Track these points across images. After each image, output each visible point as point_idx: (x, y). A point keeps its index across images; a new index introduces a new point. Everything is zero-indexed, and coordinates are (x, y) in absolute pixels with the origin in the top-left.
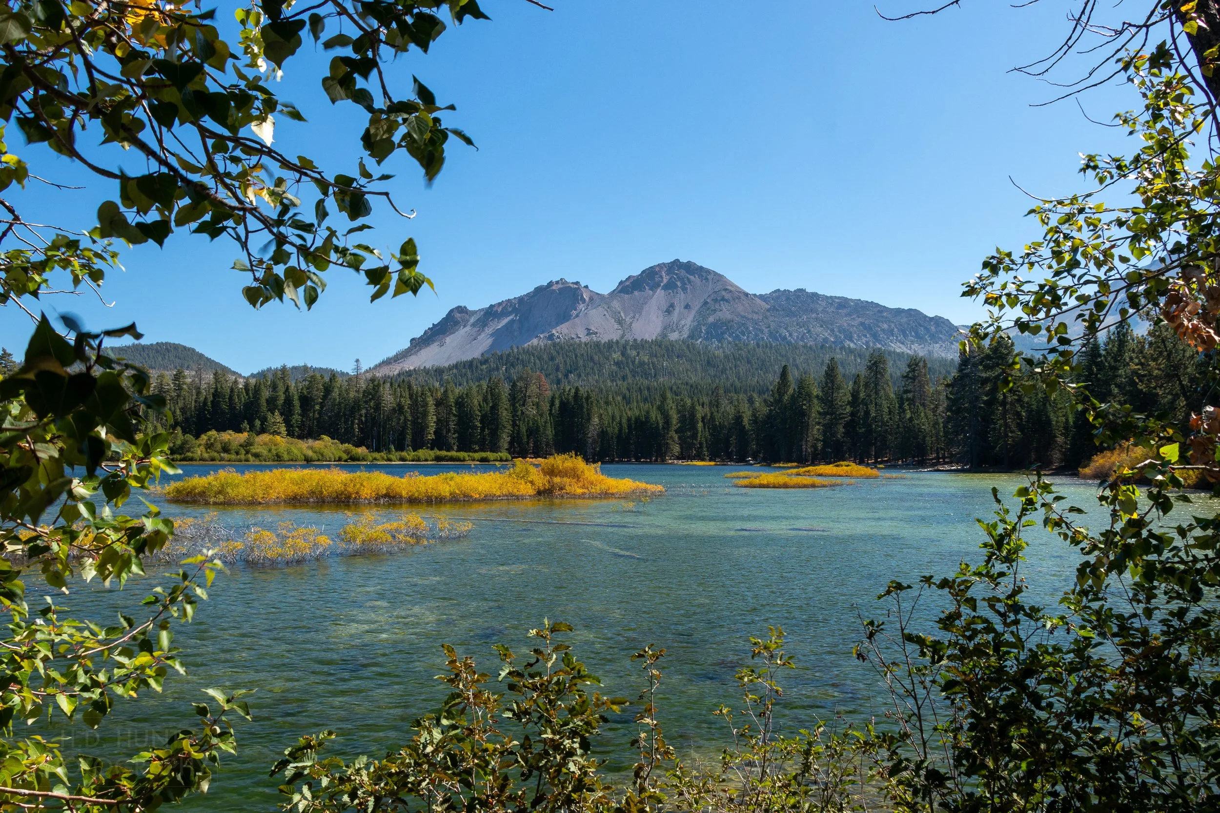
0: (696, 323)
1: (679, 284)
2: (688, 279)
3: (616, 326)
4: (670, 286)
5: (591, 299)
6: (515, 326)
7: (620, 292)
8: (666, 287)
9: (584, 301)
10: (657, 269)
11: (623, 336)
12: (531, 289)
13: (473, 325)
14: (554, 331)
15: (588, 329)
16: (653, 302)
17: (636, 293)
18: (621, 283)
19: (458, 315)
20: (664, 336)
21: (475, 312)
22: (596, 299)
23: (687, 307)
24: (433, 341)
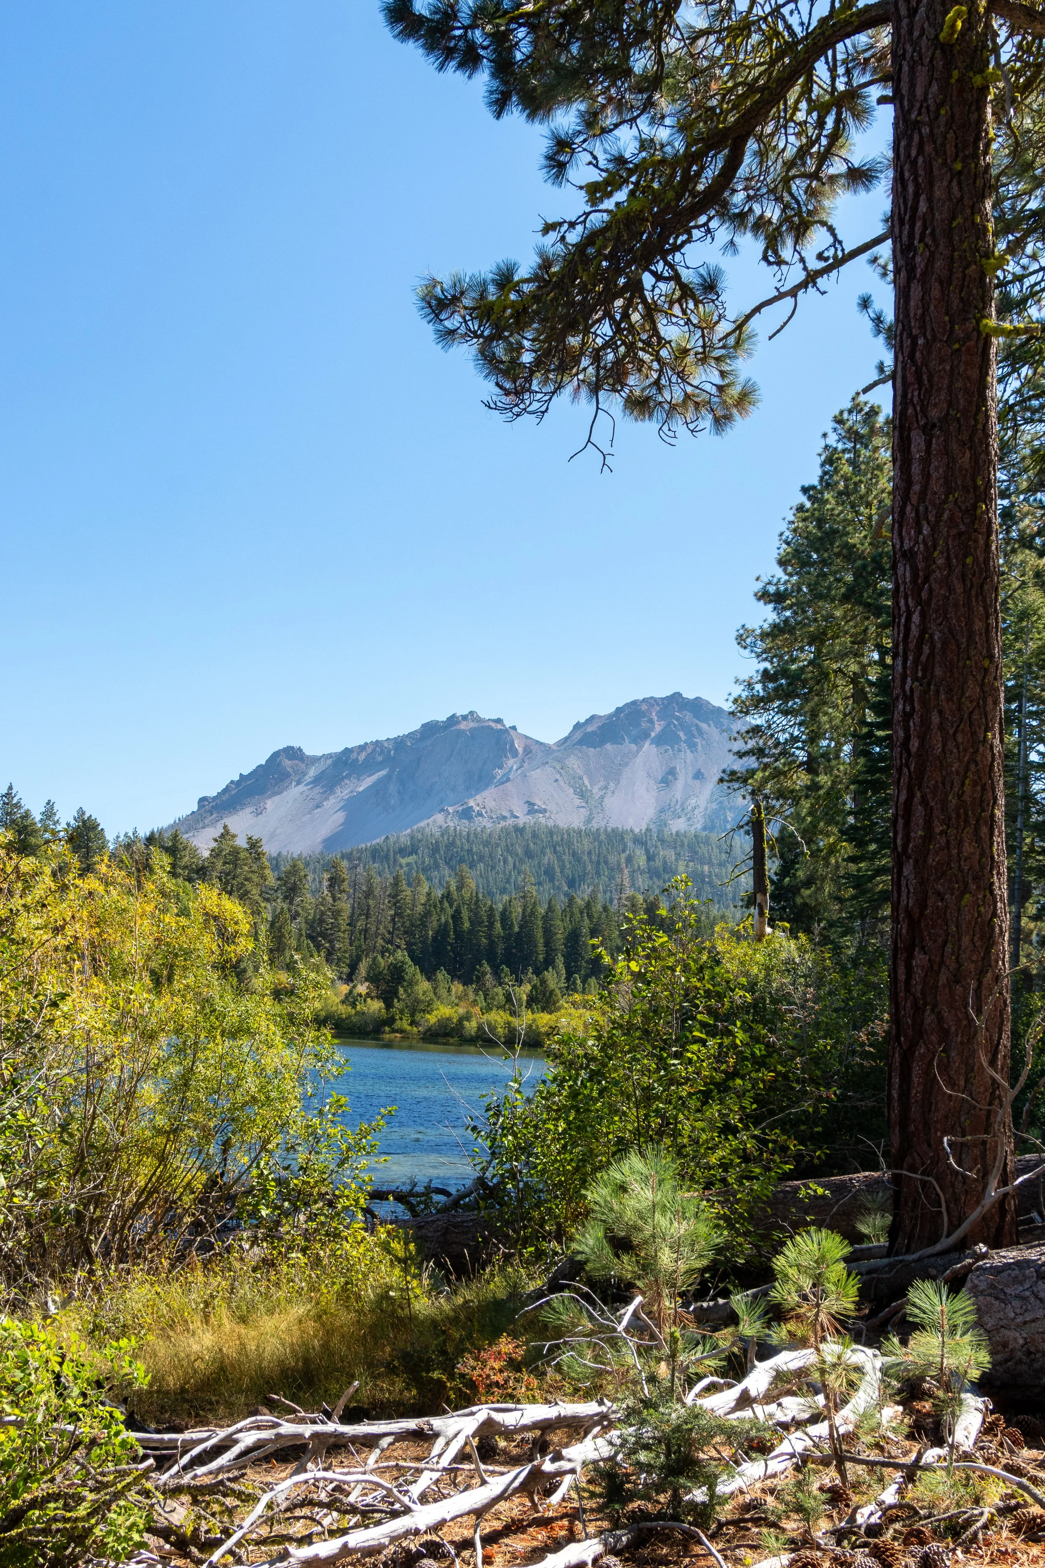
0: (714, 806)
1: (682, 734)
2: (698, 729)
3: (578, 802)
4: (665, 739)
5: (527, 751)
6: (393, 788)
7: (581, 742)
8: (659, 741)
9: (515, 753)
10: (644, 707)
11: (589, 820)
12: (415, 726)
13: (316, 781)
14: (472, 803)
15: (530, 804)
16: (639, 760)
17: (609, 746)
18: (578, 726)
19: (287, 763)
20: (662, 824)
21: (315, 760)
22: (533, 748)
23: (698, 775)
24: (243, 806)
